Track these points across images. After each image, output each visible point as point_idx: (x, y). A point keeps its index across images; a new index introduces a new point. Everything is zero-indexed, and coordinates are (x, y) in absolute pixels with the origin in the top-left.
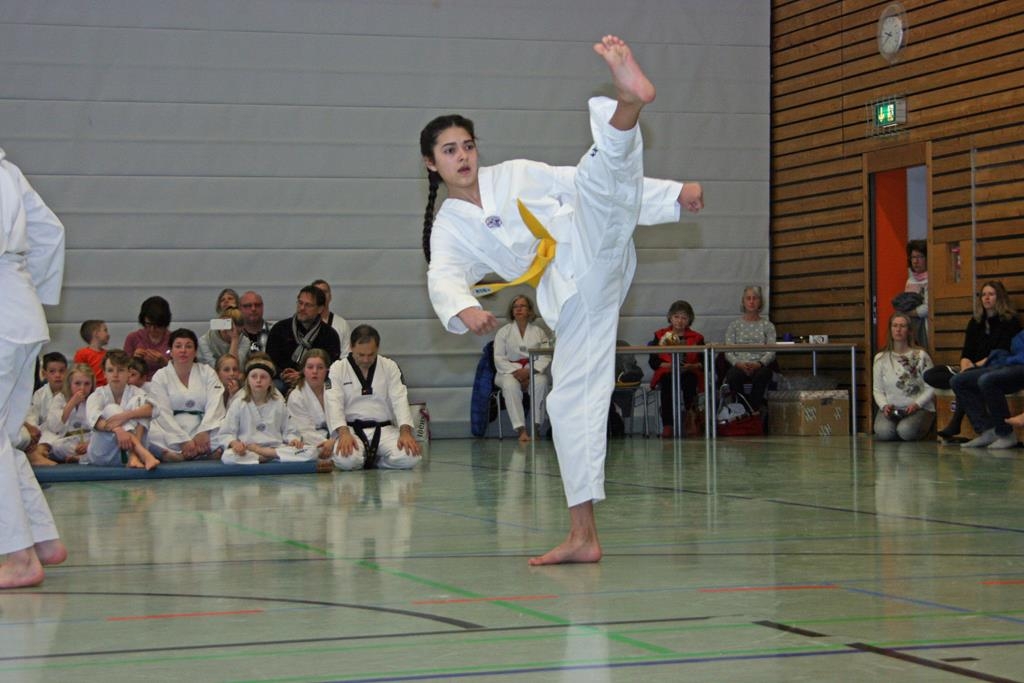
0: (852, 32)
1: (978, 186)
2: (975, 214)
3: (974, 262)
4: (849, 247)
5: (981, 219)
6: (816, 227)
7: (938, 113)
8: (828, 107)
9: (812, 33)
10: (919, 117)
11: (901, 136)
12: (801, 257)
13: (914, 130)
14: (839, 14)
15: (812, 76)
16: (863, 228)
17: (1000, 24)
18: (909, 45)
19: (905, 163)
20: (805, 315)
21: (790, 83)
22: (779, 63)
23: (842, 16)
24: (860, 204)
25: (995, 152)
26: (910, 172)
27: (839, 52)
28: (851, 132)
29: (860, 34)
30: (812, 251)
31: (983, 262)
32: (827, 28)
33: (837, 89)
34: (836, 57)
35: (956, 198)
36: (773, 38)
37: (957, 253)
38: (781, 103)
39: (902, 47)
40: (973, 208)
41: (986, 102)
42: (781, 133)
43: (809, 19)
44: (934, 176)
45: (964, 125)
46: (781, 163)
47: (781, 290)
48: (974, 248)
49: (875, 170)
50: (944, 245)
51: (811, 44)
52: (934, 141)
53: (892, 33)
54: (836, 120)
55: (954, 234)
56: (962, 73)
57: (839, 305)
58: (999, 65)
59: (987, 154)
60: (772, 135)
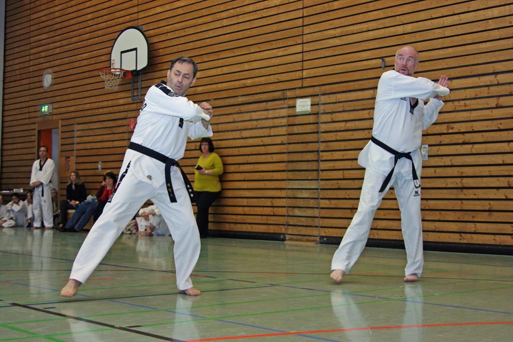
0: (33, 78)
1: (77, 137)
2: (76, 147)
3: (74, 164)
4: (29, 157)
5: (77, 149)
6: (19, 149)
7: (63, 110)
8: (24, 105)
9: (18, 77)
10: (56, 111)
11: (50, 118)
12: (12, 159)
13: (55, 116)
14: (29, 71)
15: (18, 93)
16: (35, 150)
17: (86, 80)
18: (54, 85)
19: (52, 127)
20: (13, 181)
21: (10, 95)
22: (7, 87)
23: (30, 72)
24: (34, 141)
25: (83, 125)
26: (53, 130)
27: (28, 85)
28: (32, 115)
29: (36, 79)
30: (17, 157)
31: (77, 165)
32: (24, 76)
33: (28, 98)
34: (27, 87)
35: (69, 141)
36: (4, 78)
37: (69, 161)
38: (7, 102)
39: (51, 85)
40: (75, 145)
41: (80, 108)
42: (6, 113)
43: (18, 72)
44: (62, 132)
45: (73, 115)
46: (6, 124)
47: (4, 171)
48: (74, 160)
49: (39, 129)
50: (64, 158)
51: (18, 82)
52: (62, 120)
53: (48, 80)
54: (25, 110)
55: (68, 154)
56: (72, 96)
57: (25, 178)
58: (86, 94)
59: (80, 126)
60: (3, 114)
